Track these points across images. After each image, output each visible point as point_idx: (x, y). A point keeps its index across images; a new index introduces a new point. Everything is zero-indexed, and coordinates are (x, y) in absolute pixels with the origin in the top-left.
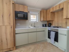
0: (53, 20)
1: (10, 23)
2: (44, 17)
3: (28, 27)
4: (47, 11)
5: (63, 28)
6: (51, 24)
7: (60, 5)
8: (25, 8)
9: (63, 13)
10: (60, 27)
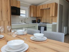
0: (42, 16)
1: (7, 19)
2: (34, 13)
3: (18, 23)
4: (37, 7)
5: (49, 23)
6: (40, 20)
7: (48, 5)
8: (18, 3)
9: (50, 11)
10: (48, 23)
